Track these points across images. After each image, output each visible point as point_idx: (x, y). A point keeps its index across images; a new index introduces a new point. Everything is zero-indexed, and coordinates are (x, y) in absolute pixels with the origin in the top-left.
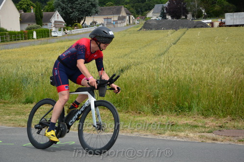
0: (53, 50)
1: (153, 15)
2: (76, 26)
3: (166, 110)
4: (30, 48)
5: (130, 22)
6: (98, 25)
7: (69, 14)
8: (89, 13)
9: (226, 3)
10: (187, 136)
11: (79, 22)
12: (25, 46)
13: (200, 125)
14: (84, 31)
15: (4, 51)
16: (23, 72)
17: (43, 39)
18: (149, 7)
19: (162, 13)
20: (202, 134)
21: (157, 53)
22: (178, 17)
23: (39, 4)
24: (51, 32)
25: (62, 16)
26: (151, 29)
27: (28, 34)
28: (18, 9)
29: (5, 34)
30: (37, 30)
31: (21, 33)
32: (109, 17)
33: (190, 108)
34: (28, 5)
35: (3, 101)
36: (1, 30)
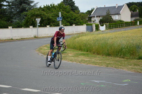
4: (136, 30)
12: (134, 29)
15: (123, 32)
23: (141, 7)
27: (135, 22)
29: (123, 23)
30: (140, 20)
31: (131, 22)
34: (135, 8)
35: (126, 58)
36: (121, 21)
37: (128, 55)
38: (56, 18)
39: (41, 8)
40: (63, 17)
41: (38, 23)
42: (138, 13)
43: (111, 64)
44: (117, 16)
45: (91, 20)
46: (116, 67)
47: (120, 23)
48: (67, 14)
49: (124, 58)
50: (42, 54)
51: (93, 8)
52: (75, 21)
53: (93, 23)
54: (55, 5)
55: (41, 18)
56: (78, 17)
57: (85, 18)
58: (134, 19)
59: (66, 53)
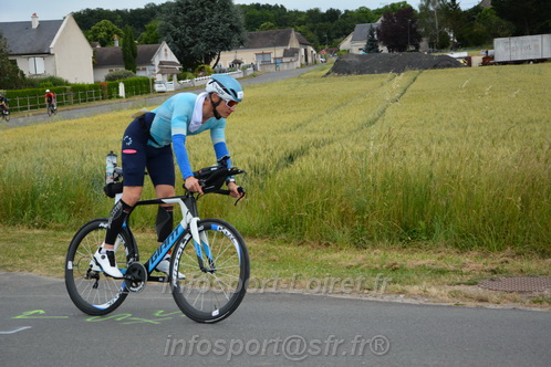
1: (353, 45)
2: (201, 70)
3: (380, 238)
5: (306, 60)
6: (244, 69)
7: (189, 46)
8: (227, 46)
9: (495, 19)
10: (425, 294)
11: (208, 62)
12: (102, 112)
13: (451, 267)
16: (92, 165)
17: (137, 98)
18: (344, 29)
19: (370, 40)
20: (457, 288)
21: (360, 121)
22: (402, 48)
23: (129, 28)
24: (153, 83)
25: (174, 51)
26: (349, 73)
27: (109, 87)
28: (89, 41)
29: (65, 89)
30: (128, 79)
31: (96, 86)
32: (266, 50)
33: (430, 233)
34: (109, 32)
36: (56, 82)
42: (120, 51)
44: (39, 60)
47: (53, 88)
58: (104, 73)
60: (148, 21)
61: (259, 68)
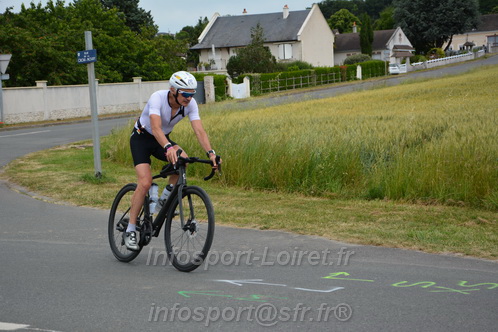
0: (398, 99)
2: (433, 53)
4: (354, 95)
6: (476, 51)
7: (422, 31)
8: (460, 29)
11: (440, 45)
12: (345, 93)
14: (448, 62)
15: (312, 102)
24: (388, 66)
25: (407, 36)
27: (348, 70)
28: (331, 28)
29: (309, 72)
30: (365, 62)
31: (336, 69)
34: (346, 20)
35: (329, 193)
36: (302, 66)
37: (335, 185)
38: (70, 52)
39: (11, 15)
40: (98, 51)
41: (4, 72)
42: (357, 36)
43: (278, 216)
44: (288, 47)
45: (198, 61)
46: (296, 230)
47: (299, 71)
48: (110, 38)
49: (319, 195)
50: (23, 189)
51: (203, 19)
52: (141, 66)
53: (204, 71)
54: (66, 5)
55: (13, 53)
56: (152, 49)
57: (178, 54)
58: (343, 57)
59: (114, 181)
60: (381, 8)
61: (490, 50)
